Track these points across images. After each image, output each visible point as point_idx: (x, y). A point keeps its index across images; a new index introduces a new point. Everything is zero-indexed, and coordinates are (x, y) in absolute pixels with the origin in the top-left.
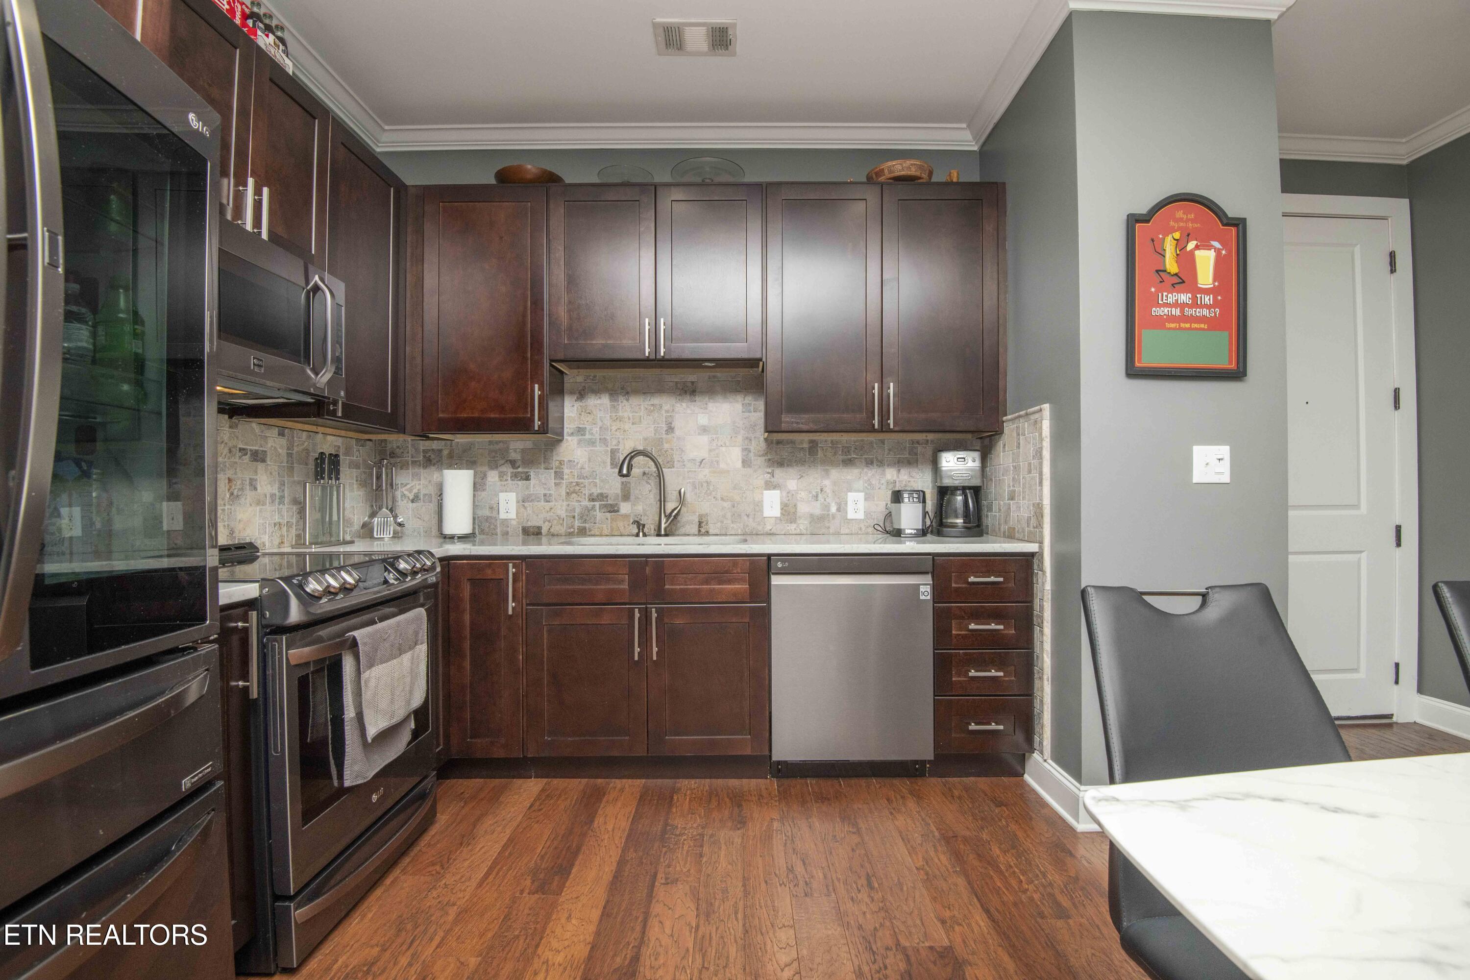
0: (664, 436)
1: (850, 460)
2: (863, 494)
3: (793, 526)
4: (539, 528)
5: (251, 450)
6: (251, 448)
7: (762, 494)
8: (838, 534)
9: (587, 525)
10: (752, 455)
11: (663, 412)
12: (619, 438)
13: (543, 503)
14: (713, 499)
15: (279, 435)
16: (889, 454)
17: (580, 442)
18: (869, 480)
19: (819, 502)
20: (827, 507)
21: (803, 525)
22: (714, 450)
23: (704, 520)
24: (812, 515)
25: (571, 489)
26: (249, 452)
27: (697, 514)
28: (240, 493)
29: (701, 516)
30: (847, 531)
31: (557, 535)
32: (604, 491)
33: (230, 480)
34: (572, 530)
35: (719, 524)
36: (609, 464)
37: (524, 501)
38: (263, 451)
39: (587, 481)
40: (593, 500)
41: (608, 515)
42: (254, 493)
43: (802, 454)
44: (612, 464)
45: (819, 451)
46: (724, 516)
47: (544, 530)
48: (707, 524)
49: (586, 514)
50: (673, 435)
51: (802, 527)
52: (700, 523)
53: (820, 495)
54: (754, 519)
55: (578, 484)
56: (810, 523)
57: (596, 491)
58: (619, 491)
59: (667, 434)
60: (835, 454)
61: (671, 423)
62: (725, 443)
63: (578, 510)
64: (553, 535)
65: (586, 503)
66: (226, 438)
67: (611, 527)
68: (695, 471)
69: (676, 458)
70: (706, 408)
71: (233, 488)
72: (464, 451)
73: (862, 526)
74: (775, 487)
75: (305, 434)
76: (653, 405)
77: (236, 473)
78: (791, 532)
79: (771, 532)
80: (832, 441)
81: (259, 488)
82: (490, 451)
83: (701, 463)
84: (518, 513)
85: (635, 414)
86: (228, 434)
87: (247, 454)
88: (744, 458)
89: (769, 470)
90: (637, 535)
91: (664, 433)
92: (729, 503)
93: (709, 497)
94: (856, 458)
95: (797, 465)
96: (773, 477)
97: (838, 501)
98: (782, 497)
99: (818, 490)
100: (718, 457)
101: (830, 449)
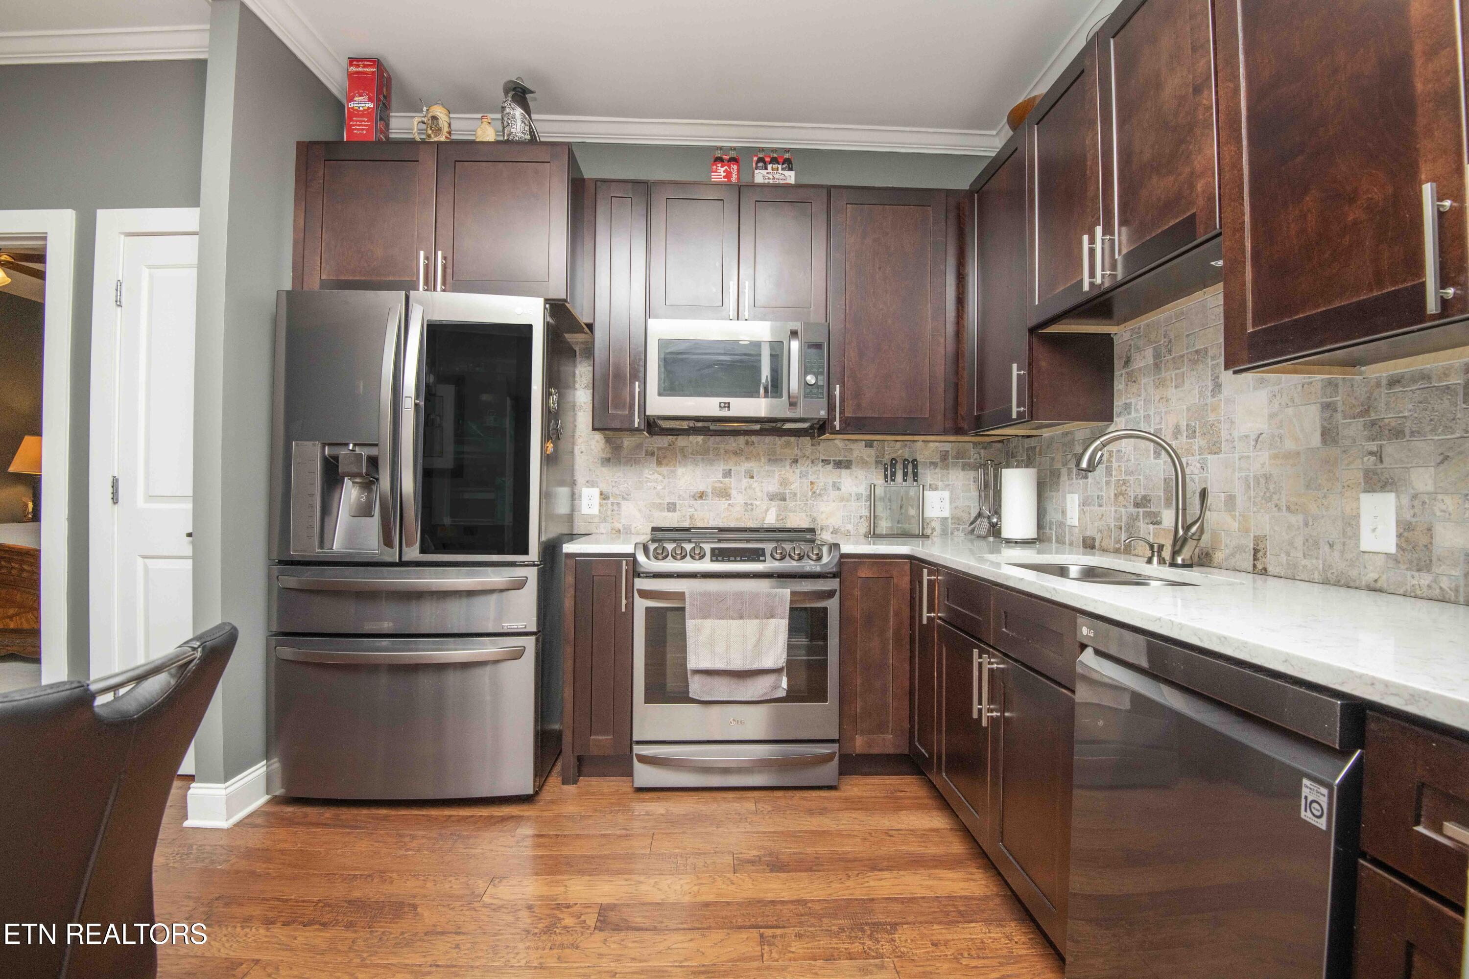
0: (1210, 400)
3: (1425, 579)
4: (1094, 539)
5: (834, 461)
6: (835, 459)
7: (1358, 499)
9: (1132, 541)
10: (1339, 416)
11: (1209, 359)
12: (1162, 412)
13: (1096, 508)
14: (1275, 509)
15: (866, 446)
17: (1126, 423)
21: (1450, 576)
22: (1275, 415)
23: (1261, 546)
25: (1119, 490)
26: (832, 462)
27: (1252, 535)
28: (822, 492)
29: (1256, 538)
32: (1147, 492)
33: (812, 483)
34: (1119, 545)
35: (1283, 558)
36: (1152, 452)
37: (1084, 503)
38: (847, 460)
39: (1132, 478)
40: (1137, 505)
41: (1151, 527)
42: (837, 492)
46: (1291, 543)
47: (1097, 544)
48: (1265, 554)
49: (1131, 526)
50: (1220, 397)
51: (1445, 583)
52: (1256, 551)
54: (1342, 552)
55: (1124, 483)
56: (1466, 575)
57: (1140, 492)
58: (1161, 493)
59: (1213, 396)
61: (1218, 377)
62: (1292, 400)
63: (1124, 518)
64: (1103, 551)
65: (1132, 510)
66: (807, 453)
68: (1248, 457)
69: (1224, 435)
71: (816, 488)
72: (1048, 447)
74: (1385, 486)
75: (898, 444)
76: (1197, 352)
77: (818, 478)
78: (1419, 592)
79: (1379, 585)
81: (843, 488)
82: (1064, 445)
83: (1257, 441)
84: (1079, 519)
85: (1177, 371)
86: (810, 451)
87: (829, 463)
88: (1325, 424)
89: (1373, 446)
90: (1150, 561)
91: (1209, 394)
92: (1300, 517)
93: (1269, 505)
95: (1433, 430)
96: (1382, 461)
98: (1399, 509)
100: (1281, 427)
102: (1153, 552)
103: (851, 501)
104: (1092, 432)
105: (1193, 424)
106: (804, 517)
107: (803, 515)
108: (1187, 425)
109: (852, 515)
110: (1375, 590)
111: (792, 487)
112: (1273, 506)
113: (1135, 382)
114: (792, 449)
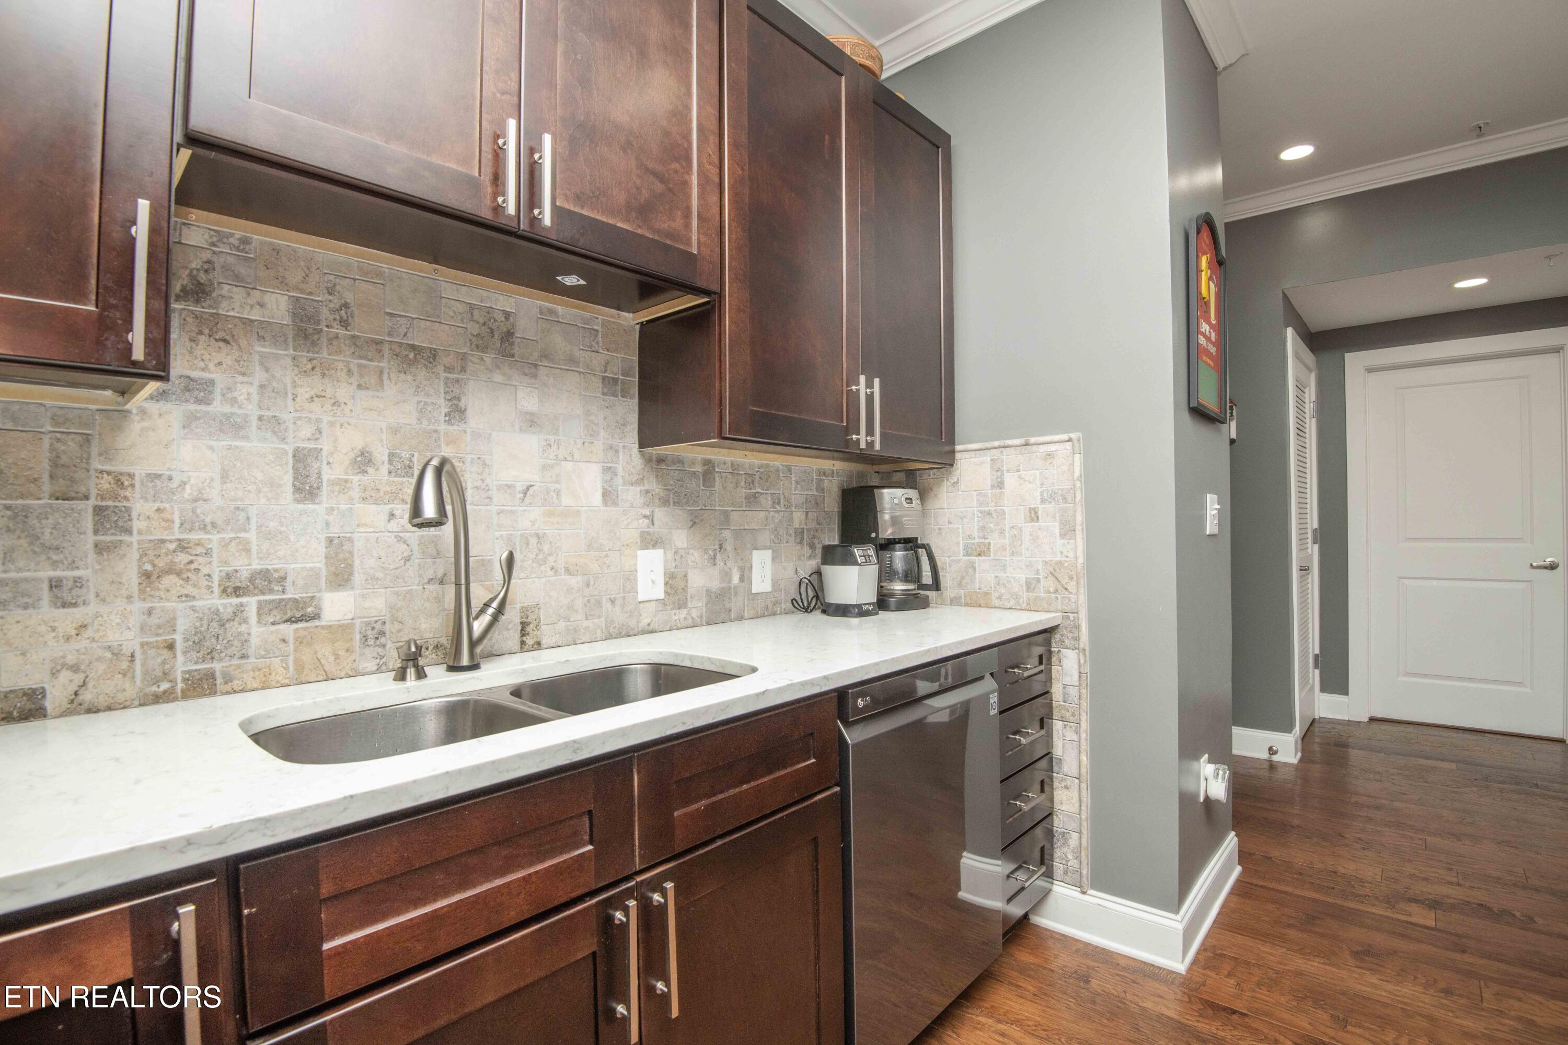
0: (443, 427)
1: (754, 497)
2: (770, 551)
3: (683, 613)
7: (636, 556)
8: (740, 618)
9: (217, 666)
10: (619, 480)
11: (440, 368)
12: (318, 420)
14: (551, 573)
16: (796, 489)
17: (189, 422)
18: (775, 529)
19: (718, 567)
20: (728, 576)
21: (697, 607)
22: (552, 466)
23: (531, 618)
24: (707, 592)
25: (161, 563)
27: (518, 608)
29: (524, 610)
30: (752, 613)
31: (109, 708)
32: (272, 564)
34: (165, 686)
35: (562, 624)
36: (289, 489)
39: (215, 537)
40: (237, 591)
41: (288, 630)
43: (694, 484)
44: (297, 490)
45: (717, 479)
46: (571, 607)
47: (56, 699)
48: (537, 626)
49: (213, 634)
50: (463, 426)
51: (694, 613)
52: (524, 625)
53: (718, 556)
54: (623, 606)
55: (183, 546)
56: (706, 605)
57: (245, 566)
58: (320, 564)
60: (737, 485)
61: (459, 399)
62: (571, 455)
63: (183, 625)
64: (92, 710)
65: (213, 601)
67: (296, 661)
68: (512, 512)
70: (534, 376)
73: (769, 602)
74: (655, 544)
78: (679, 625)
79: (651, 628)
80: (733, 464)
83: (525, 494)
85: (365, 363)
88: (605, 486)
89: (648, 511)
91: (442, 418)
92: (580, 578)
93: (543, 568)
94: (762, 493)
95: (687, 503)
96: (653, 524)
97: (741, 564)
98: (666, 562)
99: (717, 547)
100: (558, 482)
101: (730, 476)
105: (406, 455)
108: (391, 456)
110: (649, 633)
112: (548, 569)
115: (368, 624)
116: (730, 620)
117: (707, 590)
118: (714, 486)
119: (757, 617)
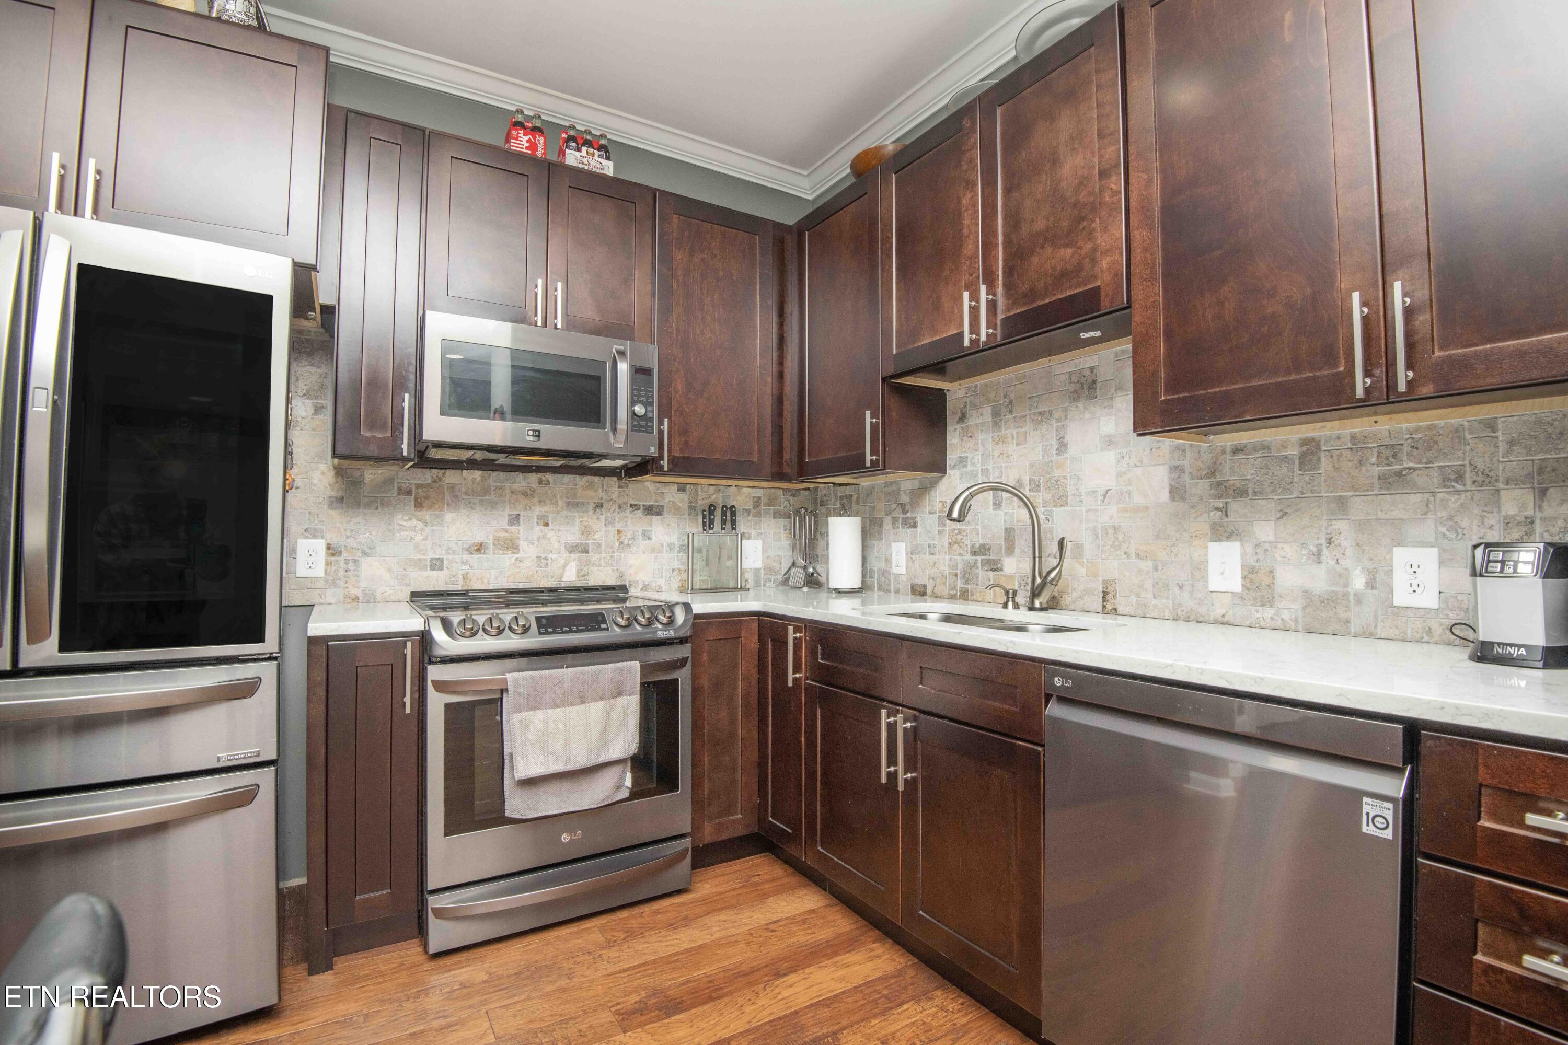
0: (1055, 458)
1: (1399, 474)
2: (1434, 551)
3: (1268, 613)
4: (925, 587)
5: (644, 506)
6: (645, 503)
7: (1207, 547)
8: (1369, 634)
9: (969, 587)
10: (1186, 477)
11: (1054, 421)
12: (1003, 467)
13: (927, 556)
14: (1123, 556)
15: (678, 490)
16: (1508, 453)
17: (962, 476)
18: (1451, 518)
19: (1323, 567)
20: (1343, 577)
21: (1290, 609)
22: (1124, 473)
23: (1110, 589)
24: (1307, 594)
25: (954, 539)
26: (642, 508)
27: (1100, 579)
28: (631, 542)
29: (1105, 582)
30: (1393, 633)
31: (941, 597)
32: (986, 541)
33: (619, 532)
34: (955, 592)
35: (1133, 599)
36: (991, 503)
37: (913, 552)
38: (658, 506)
40: (976, 553)
41: (992, 574)
42: (648, 542)
43: (1283, 470)
44: (994, 504)
45: (1323, 459)
46: (1141, 586)
47: (929, 591)
48: (1114, 596)
49: (968, 574)
50: (1067, 455)
51: (1286, 615)
52: (1105, 594)
53: (1325, 552)
54: (1192, 592)
55: (960, 532)
56: (1304, 608)
57: (979, 541)
58: (1003, 542)
59: (1058, 454)
60: (1361, 463)
61: (1063, 438)
62: (1140, 461)
63: (960, 566)
64: (936, 597)
65: (968, 557)
66: (614, 496)
68: (1096, 510)
69: (1071, 490)
70: (1111, 407)
71: (623, 537)
72: (867, 496)
73: (1434, 624)
74: (1230, 536)
75: (712, 488)
76: (1040, 413)
77: (626, 526)
78: (1262, 624)
79: (1225, 619)
80: (1353, 437)
81: (654, 538)
82: (886, 494)
83: (1105, 496)
84: (907, 567)
85: (1019, 430)
86: (617, 493)
87: (639, 509)
88: (1173, 483)
89: (1219, 503)
90: (1005, 606)
91: (1054, 453)
92: (1150, 563)
93: (1118, 552)
94: (1415, 469)
95: (1274, 491)
96: (1227, 516)
97: (1369, 565)
98: (1244, 555)
99: (1323, 541)
100: (1130, 484)
101: (1349, 453)
102: (1008, 597)
103: (662, 552)
104: (921, 483)
105: (1036, 479)
106: (610, 572)
107: (609, 569)
108: (1030, 480)
109: (664, 568)
110: (1223, 624)
111: (596, 536)
112: (1123, 554)
113: (971, 437)
114: (596, 491)
115: (1021, 577)
116: (1348, 634)
117: (1306, 592)
118: (1319, 469)
119: (1404, 640)
